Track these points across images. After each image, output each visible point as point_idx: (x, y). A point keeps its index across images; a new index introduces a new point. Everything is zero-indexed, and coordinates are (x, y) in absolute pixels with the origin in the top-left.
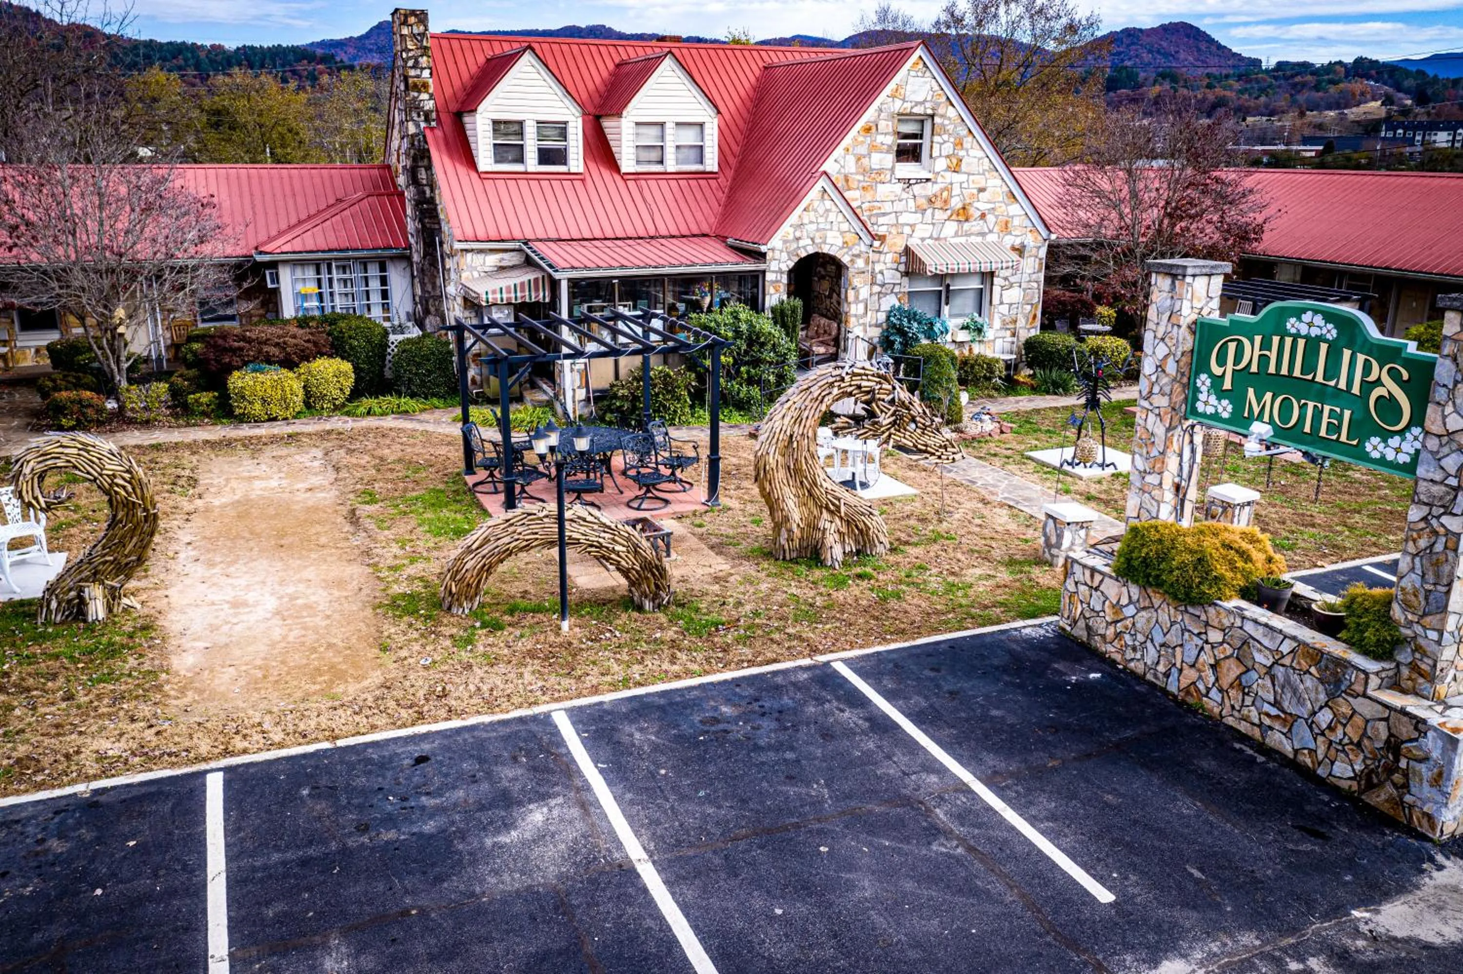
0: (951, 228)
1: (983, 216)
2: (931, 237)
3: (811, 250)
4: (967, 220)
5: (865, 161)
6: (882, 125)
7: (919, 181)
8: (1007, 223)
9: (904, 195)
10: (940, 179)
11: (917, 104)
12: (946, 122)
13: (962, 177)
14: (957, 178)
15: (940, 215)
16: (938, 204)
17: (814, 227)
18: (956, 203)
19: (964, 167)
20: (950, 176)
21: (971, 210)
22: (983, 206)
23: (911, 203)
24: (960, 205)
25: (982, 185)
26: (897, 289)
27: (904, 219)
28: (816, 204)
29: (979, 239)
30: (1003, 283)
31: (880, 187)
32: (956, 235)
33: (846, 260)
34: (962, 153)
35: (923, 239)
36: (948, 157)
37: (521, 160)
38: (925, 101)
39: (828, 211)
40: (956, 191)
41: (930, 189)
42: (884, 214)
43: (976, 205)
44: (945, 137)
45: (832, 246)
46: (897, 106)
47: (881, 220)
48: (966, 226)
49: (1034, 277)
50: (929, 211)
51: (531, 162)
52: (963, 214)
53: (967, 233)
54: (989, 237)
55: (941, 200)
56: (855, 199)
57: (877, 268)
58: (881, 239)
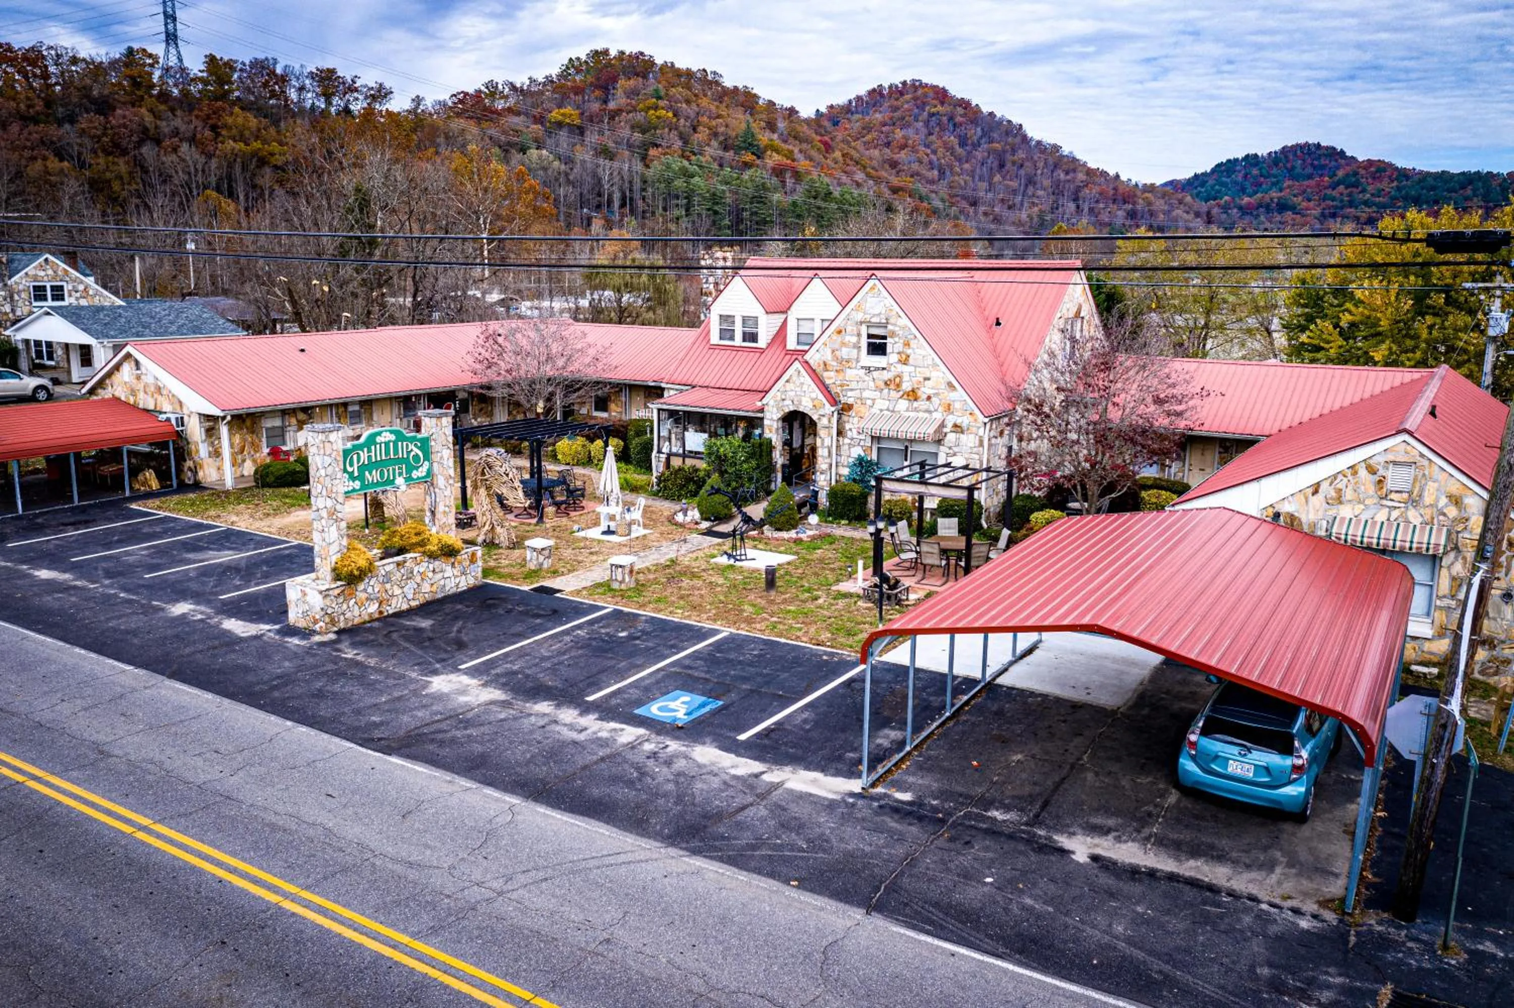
0: (903, 404)
1: (929, 398)
2: (888, 410)
3: (792, 408)
4: (916, 400)
5: (838, 353)
6: (849, 329)
7: (877, 369)
8: (949, 405)
9: (867, 378)
10: (893, 368)
11: (874, 315)
12: (897, 329)
13: (911, 369)
14: (906, 369)
15: (894, 394)
16: (892, 386)
17: (793, 394)
18: (906, 386)
19: (911, 360)
20: (901, 368)
21: (919, 393)
22: (930, 392)
23: (872, 384)
24: (910, 389)
25: (928, 375)
26: (862, 443)
27: (866, 394)
28: (794, 378)
29: (926, 415)
30: (948, 451)
31: (848, 371)
32: (907, 410)
33: (815, 417)
34: (909, 351)
35: (881, 410)
36: (899, 353)
37: (732, 338)
38: (880, 314)
39: (802, 384)
40: (906, 378)
41: (886, 375)
42: (852, 390)
43: (923, 389)
44: (897, 339)
45: (806, 406)
46: (859, 317)
47: (850, 394)
48: (915, 404)
49: (975, 450)
50: (886, 391)
51: (738, 341)
52: (912, 395)
53: (916, 410)
54: (935, 415)
55: (894, 384)
56: (830, 378)
57: (847, 426)
58: (850, 407)
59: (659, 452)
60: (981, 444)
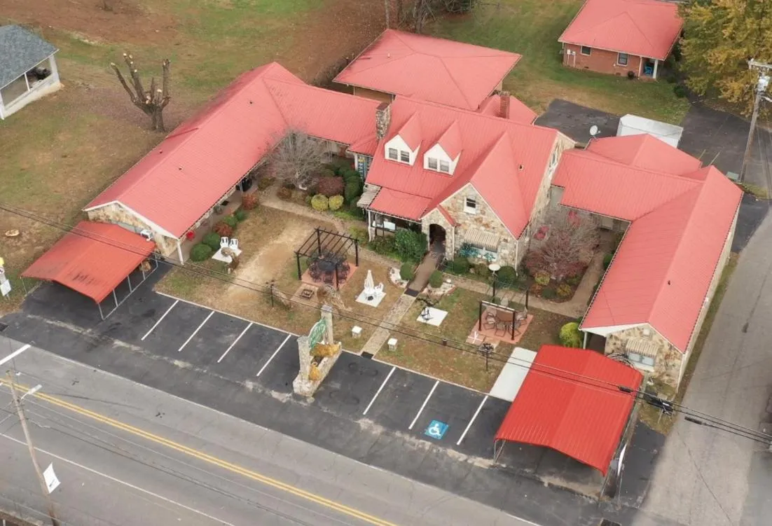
0: (482, 228)
2: (476, 229)
3: (434, 223)
4: (488, 228)
5: (454, 205)
6: (459, 197)
7: (471, 213)
8: (502, 232)
9: (467, 216)
10: (478, 214)
11: (470, 194)
12: (480, 199)
13: (486, 217)
14: (484, 217)
15: (479, 224)
17: (434, 218)
19: (486, 214)
20: (482, 215)
22: (494, 226)
23: (469, 219)
24: (485, 223)
25: (493, 220)
27: (466, 221)
28: (435, 212)
29: (493, 234)
30: (502, 247)
31: (459, 212)
32: (484, 230)
33: (444, 228)
34: (485, 211)
35: (473, 228)
36: (481, 209)
37: (396, 158)
38: (472, 194)
39: (439, 215)
40: (484, 219)
41: (475, 216)
42: (460, 219)
43: (491, 225)
44: (480, 203)
45: (440, 223)
46: (464, 194)
49: (513, 249)
50: (475, 222)
51: (399, 160)
53: (488, 231)
54: (496, 235)
55: (478, 220)
56: (451, 213)
57: (459, 231)
58: (460, 225)
59: (372, 226)
60: (515, 247)
